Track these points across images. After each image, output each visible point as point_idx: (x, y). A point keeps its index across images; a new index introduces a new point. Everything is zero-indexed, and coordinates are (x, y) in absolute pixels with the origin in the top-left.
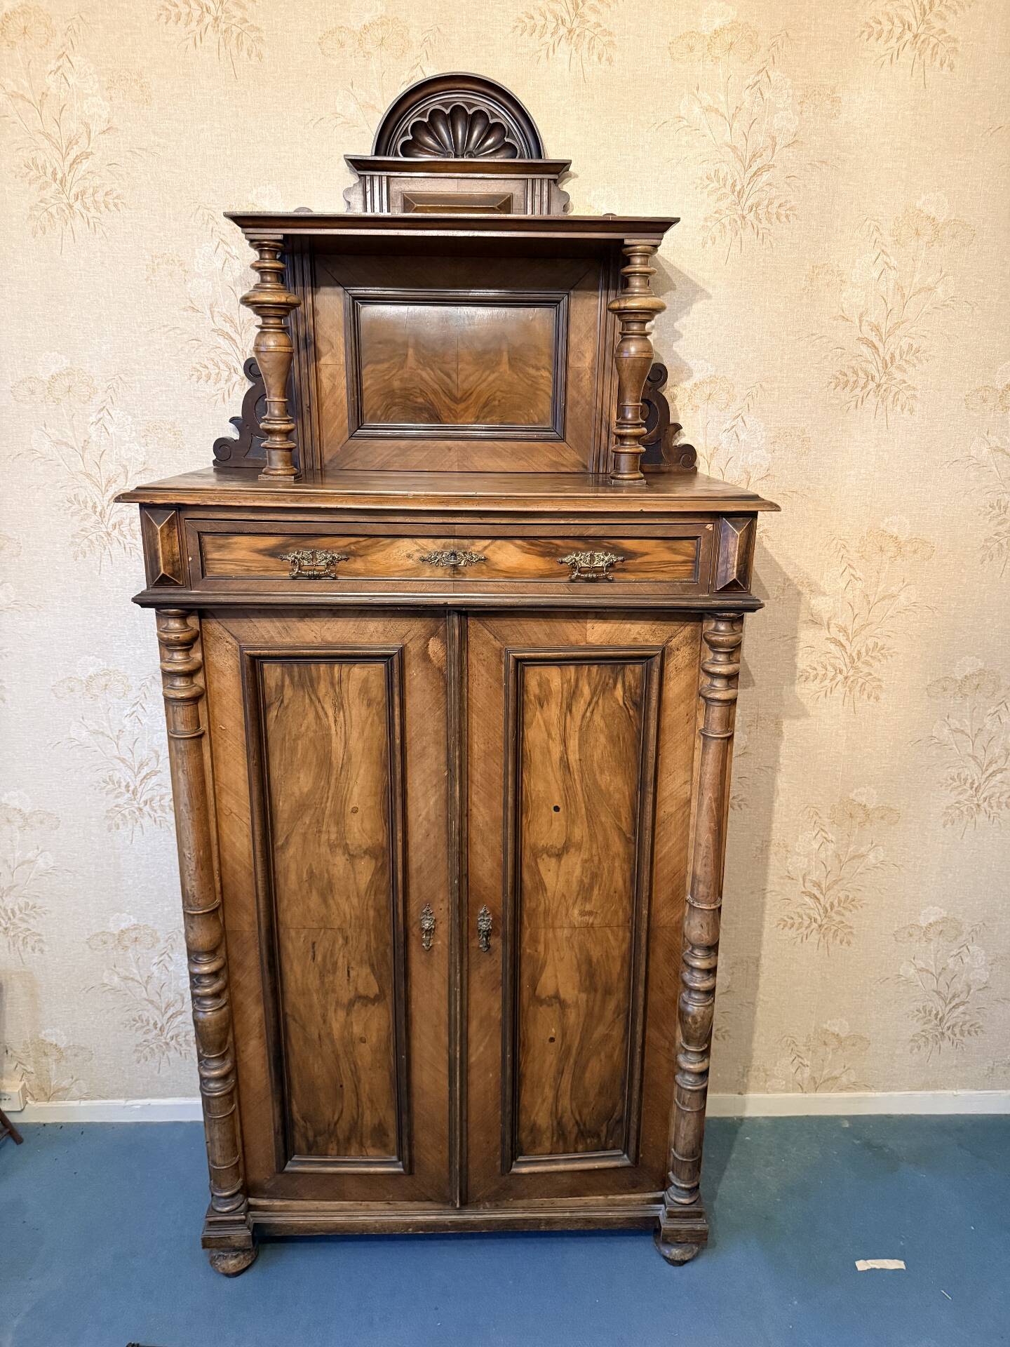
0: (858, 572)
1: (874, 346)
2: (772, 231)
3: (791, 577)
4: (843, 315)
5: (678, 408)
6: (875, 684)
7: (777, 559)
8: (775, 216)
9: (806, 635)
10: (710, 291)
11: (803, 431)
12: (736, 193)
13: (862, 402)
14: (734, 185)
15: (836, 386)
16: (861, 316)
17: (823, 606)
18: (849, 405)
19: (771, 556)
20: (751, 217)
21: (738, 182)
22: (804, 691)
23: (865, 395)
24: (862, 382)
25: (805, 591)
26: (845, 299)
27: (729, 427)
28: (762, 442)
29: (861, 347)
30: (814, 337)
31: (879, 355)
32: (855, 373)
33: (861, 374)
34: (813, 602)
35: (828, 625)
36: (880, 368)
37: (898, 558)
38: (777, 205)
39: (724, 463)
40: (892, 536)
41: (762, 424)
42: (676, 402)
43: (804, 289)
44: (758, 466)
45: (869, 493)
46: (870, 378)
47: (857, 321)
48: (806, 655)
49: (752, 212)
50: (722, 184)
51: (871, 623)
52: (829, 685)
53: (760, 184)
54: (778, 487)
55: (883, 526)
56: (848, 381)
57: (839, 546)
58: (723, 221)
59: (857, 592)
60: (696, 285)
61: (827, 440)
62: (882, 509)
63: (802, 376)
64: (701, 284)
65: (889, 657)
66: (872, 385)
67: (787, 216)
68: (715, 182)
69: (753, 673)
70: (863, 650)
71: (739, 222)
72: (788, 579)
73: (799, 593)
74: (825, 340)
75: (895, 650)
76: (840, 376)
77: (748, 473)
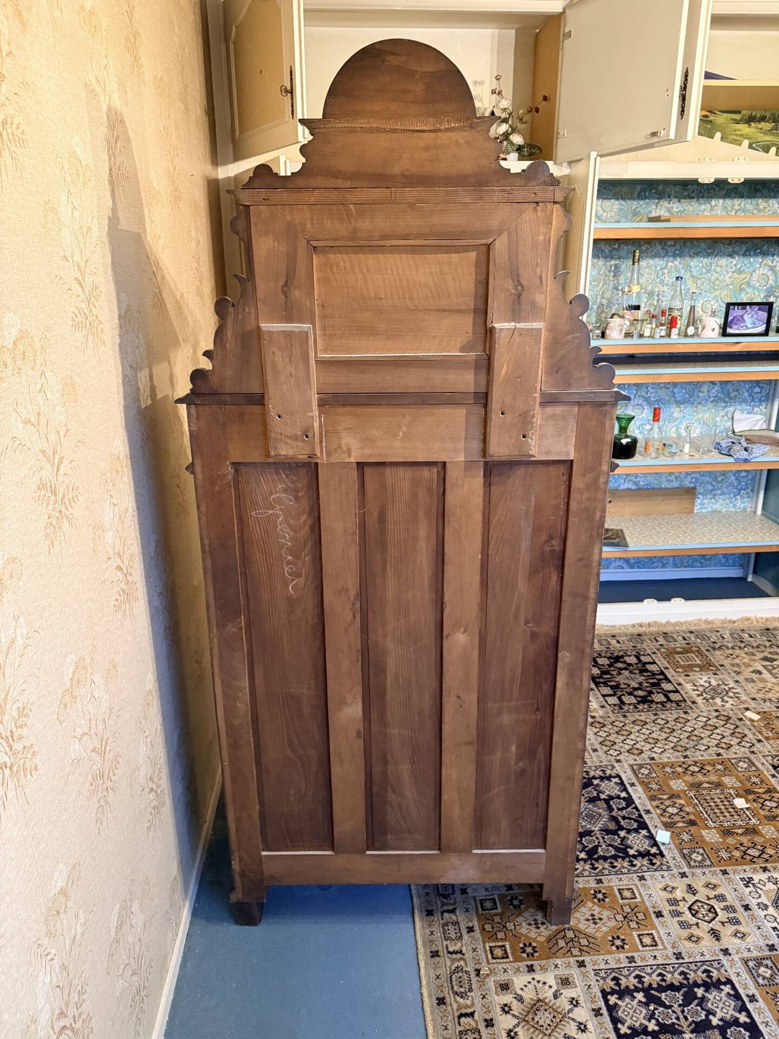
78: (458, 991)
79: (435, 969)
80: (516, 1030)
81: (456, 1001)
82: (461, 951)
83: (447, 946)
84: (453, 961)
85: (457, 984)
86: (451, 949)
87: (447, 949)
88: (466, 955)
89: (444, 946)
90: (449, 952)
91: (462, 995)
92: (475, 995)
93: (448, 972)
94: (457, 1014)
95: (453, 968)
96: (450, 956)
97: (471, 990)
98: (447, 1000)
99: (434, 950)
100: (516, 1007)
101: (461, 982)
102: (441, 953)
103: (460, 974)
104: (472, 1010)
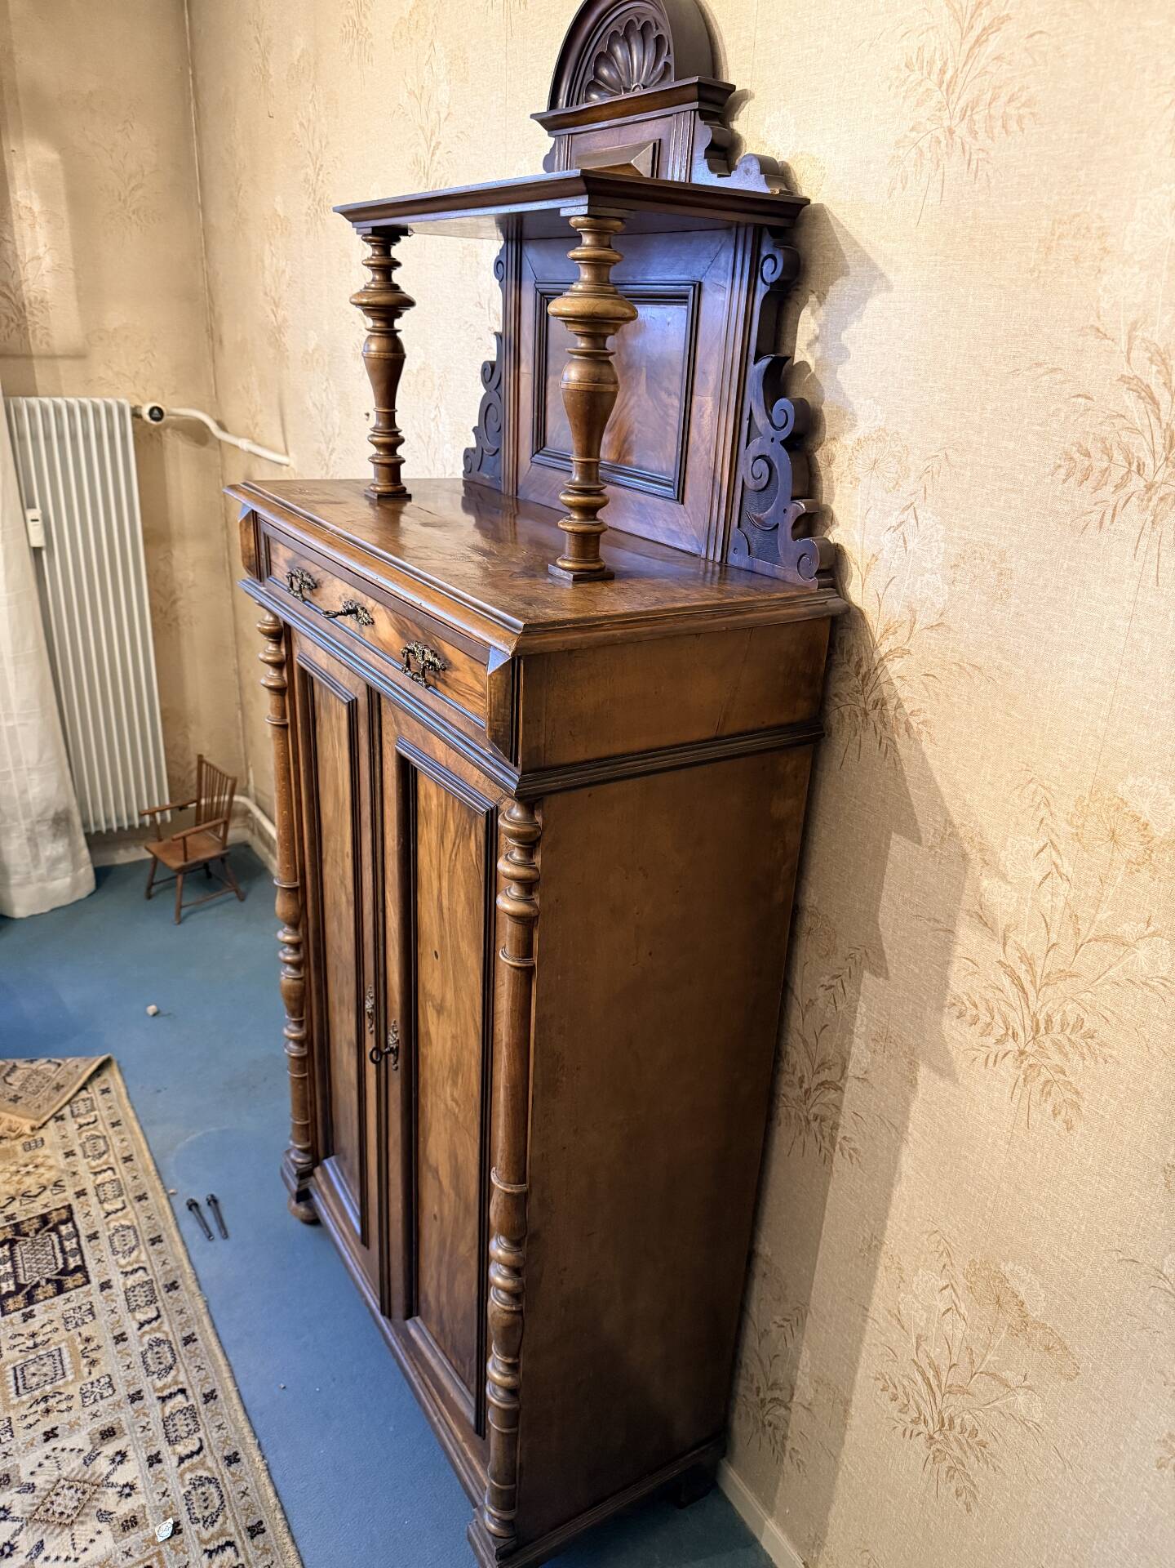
0: (1066, 865)
1: (1153, 399)
2: (992, 154)
3: (957, 822)
4: (1097, 324)
5: (835, 478)
6: (1068, 1095)
7: (938, 779)
8: (1000, 123)
9: (968, 938)
10: (891, 276)
11: (1002, 555)
12: (944, 86)
13: (1114, 516)
14: (943, 71)
15: (1068, 476)
16: (1134, 327)
17: (999, 899)
18: (1087, 518)
19: (930, 770)
20: (961, 130)
21: (950, 64)
22: (956, 1033)
23: (1121, 503)
24: (1117, 474)
25: (974, 855)
26: (1105, 290)
27: (894, 524)
28: (938, 561)
29: (1126, 397)
30: (1040, 371)
31: (1159, 419)
32: (1107, 452)
33: (1118, 456)
34: (985, 883)
35: (1005, 938)
36: (1159, 448)
37: (1143, 870)
38: (1006, 99)
39: (883, 584)
40: (1138, 819)
41: (942, 527)
42: (833, 468)
43: (1032, 271)
44: (928, 604)
45: (1103, 713)
46: (1134, 468)
47: (1124, 338)
48: (964, 973)
49: (966, 121)
50: (925, 74)
51: (1077, 976)
52: (995, 1049)
53: (983, 61)
54: (953, 650)
55: (1122, 789)
56: (1090, 469)
57: (1038, 799)
58: (920, 144)
59: (1060, 902)
60: (875, 267)
61: (1041, 582)
62: (1125, 755)
63: (1011, 445)
64: (880, 264)
65: (1100, 1060)
66: (1137, 484)
67: (1020, 120)
68: (917, 72)
69: (887, 957)
70: (1057, 1018)
71: (944, 142)
72: (951, 823)
73: (964, 856)
74: (1059, 377)
75: (1115, 1053)
76: (1077, 456)
77: (913, 611)
78: (207, 1485)
79: (251, 1505)
80: (111, 1467)
81: (209, 1469)
82: (210, 1556)
83: (238, 1555)
84: (222, 1533)
85: (211, 1494)
86: (229, 1551)
87: (236, 1551)
88: (200, 1552)
89: (241, 1553)
90: (230, 1544)
91: (201, 1481)
92: (178, 1490)
93: (227, 1509)
94: (206, 1451)
95: (221, 1519)
96: (228, 1539)
97: (188, 1494)
98: (222, 1465)
99: (260, 1537)
100: (109, 1500)
101: (205, 1500)
102: (245, 1535)
103: (207, 1513)
104: (183, 1466)
